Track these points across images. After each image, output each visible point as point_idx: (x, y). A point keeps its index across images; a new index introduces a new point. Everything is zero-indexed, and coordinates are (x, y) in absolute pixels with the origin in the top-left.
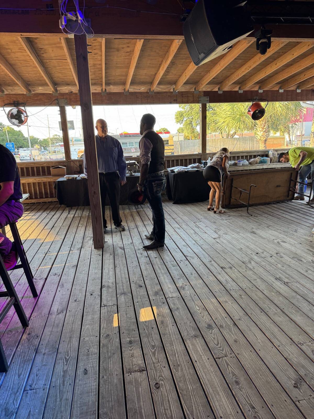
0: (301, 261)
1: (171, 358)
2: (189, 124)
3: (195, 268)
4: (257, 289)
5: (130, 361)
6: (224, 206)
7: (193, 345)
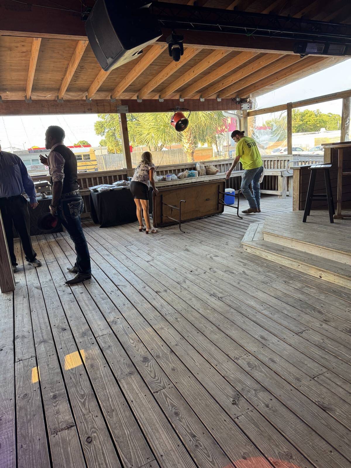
0: (233, 273)
1: (105, 405)
2: (112, 136)
3: (128, 298)
4: (193, 310)
5: (55, 420)
6: (156, 225)
7: (128, 383)
